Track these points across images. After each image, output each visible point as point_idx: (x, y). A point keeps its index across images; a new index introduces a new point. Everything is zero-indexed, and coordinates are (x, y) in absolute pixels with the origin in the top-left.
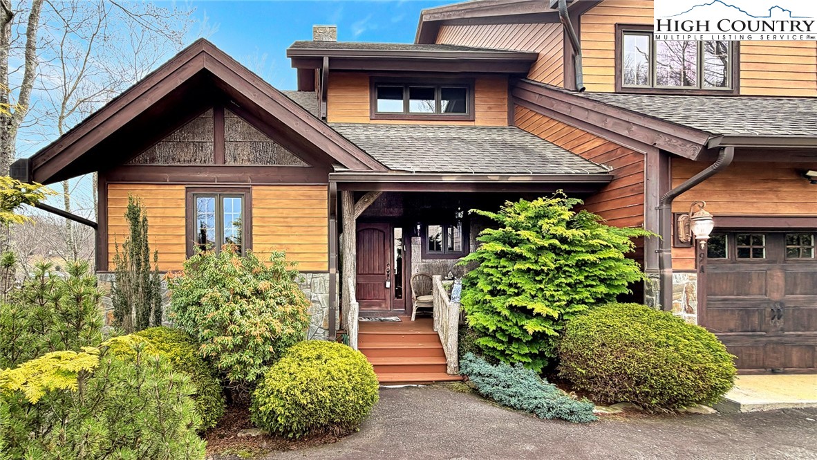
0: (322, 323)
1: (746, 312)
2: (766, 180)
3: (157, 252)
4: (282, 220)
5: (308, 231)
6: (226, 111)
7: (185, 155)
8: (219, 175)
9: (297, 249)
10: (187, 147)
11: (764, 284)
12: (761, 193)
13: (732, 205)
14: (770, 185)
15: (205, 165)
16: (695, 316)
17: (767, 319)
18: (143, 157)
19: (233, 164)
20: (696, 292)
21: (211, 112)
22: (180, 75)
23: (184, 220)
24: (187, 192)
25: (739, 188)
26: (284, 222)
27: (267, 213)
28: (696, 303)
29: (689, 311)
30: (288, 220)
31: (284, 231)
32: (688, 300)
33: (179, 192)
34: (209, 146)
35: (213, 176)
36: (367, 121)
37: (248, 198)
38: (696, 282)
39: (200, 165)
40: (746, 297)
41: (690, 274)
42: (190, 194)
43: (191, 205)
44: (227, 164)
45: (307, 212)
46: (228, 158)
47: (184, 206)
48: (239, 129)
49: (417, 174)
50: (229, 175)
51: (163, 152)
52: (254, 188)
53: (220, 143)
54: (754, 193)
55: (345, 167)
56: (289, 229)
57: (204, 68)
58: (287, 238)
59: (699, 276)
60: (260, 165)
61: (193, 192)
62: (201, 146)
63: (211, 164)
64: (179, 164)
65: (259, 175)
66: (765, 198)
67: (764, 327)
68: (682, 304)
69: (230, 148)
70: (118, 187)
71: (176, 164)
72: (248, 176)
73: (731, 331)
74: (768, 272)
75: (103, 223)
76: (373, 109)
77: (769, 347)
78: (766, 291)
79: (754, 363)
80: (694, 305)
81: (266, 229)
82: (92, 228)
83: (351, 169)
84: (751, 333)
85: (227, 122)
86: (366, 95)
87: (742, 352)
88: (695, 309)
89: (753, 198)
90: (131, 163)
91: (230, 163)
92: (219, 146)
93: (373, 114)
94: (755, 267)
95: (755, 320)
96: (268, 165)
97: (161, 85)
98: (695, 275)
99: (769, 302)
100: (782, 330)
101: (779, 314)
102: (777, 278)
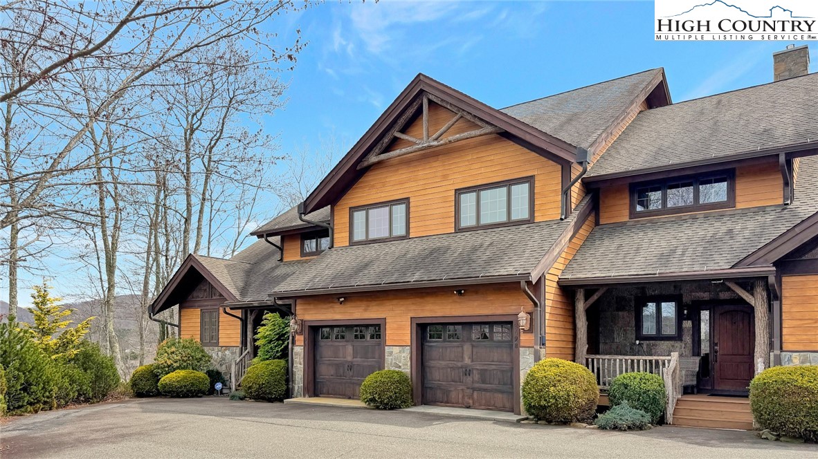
1: (338, 366)
5: (236, 327)
7: (201, 295)
9: (232, 336)
10: (202, 291)
11: (344, 352)
15: (206, 299)
16: (302, 366)
17: (346, 370)
20: (303, 355)
23: (200, 323)
24: (201, 311)
27: (223, 319)
32: (300, 359)
33: (199, 311)
34: (208, 290)
35: (208, 304)
36: (299, 258)
37: (218, 312)
38: (303, 351)
40: (337, 359)
41: (301, 347)
43: (202, 317)
46: (213, 295)
47: (200, 317)
50: (213, 303)
56: (230, 326)
57: (192, 265)
58: (229, 330)
59: (304, 348)
60: (222, 297)
62: (206, 290)
63: (208, 299)
64: (199, 299)
67: (344, 375)
68: (298, 360)
70: (184, 310)
72: (218, 303)
73: (332, 376)
74: (346, 346)
77: (347, 385)
78: (345, 356)
79: (341, 393)
80: (302, 361)
81: (223, 327)
84: (340, 377)
87: (336, 387)
88: (302, 363)
90: (187, 300)
91: (213, 297)
94: (341, 344)
99: (347, 361)
100: (352, 376)
101: (350, 368)
102: (350, 349)
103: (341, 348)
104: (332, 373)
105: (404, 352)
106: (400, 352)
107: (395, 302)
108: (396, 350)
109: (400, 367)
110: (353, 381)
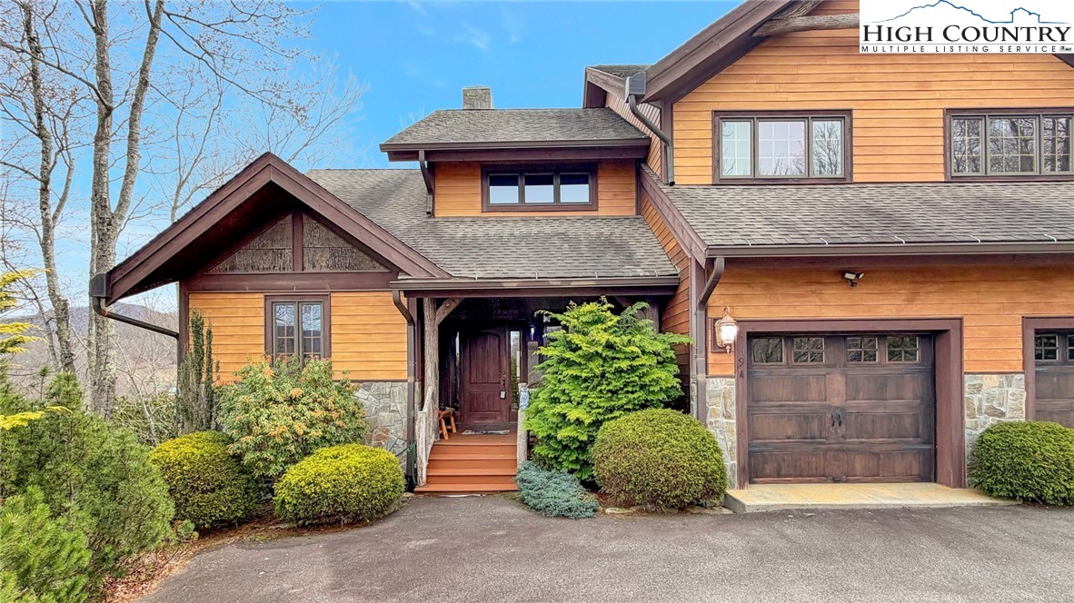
0: (400, 434)
1: (805, 418)
2: (810, 283)
3: (218, 362)
4: (361, 327)
5: (388, 339)
6: (305, 217)
7: (264, 262)
8: (298, 283)
9: (376, 357)
10: (266, 254)
11: (823, 389)
12: (803, 296)
13: (773, 309)
14: (813, 288)
15: (283, 272)
16: (734, 421)
17: (828, 425)
18: (223, 266)
19: (312, 271)
20: (734, 397)
21: (289, 217)
22: (250, 187)
23: (263, 328)
24: (266, 300)
25: (779, 292)
26: (363, 330)
27: (346, 320)
28: (734, 408)
29: (728, 416)
30: (368, 327)
31: (364, 338)
32: (726, 405)
33: (258, 300)
34: (288, 252)
35: (291, 283)
36: (477, 213)
37: (327, 304)
38: (734, 387)
39: (278, 272)
40: (804, 403)
41: (728, 379)
42: (269, 302)
43: (270, 314)
44: (305, 271)
45: (386, 318)
46: (306, 265)
47: (263, 314)
48: (317, 235)
49: (480, 281)
50: (307, 282)
51: (242, 259)
52: (333, 295)
53: (299, 251)
54: (797, 296)
55: (409, 275)
56: (368, 336)
57: (271, 181)
58: (366, 345)
59: (737, 381)
60: (339, 271)
61: (271, 303)
62: (278, 253)
63: (290, 271)
64: (258, 272)
65: (338, 282)
66: (810, 301)
67: (823, 435)
68: (720, 409)
69: (308, 255)
70: (200, 296)
71: (256, 272)
72: (326, 283)
73: (789, 438)
74: (827, 376)
75: (184, 333)
76: (485, 200)
77: (830, 455)
78: (826, 397)
79: (814, 471)
80: (733, 410)
81: (345, 337)
82: (173, 338)
83: (415, 277)
84: (810, 440)
85: (306, 228)
86: (477, 185)
87: (800, 460)
88: (734, 414)
89: (793, 302)
90: (211, 272)
91: (309, 269)
92: (298, 252)
93: (485, 207)
94: (813, 371)
95: (815, 426)
96: (347, 271)
97: (230, 198)
98: (733, 380)
99: (829, 407)
100: (844, 437)
101: (838, 420)
102: (837, 382)
103: (813, 381)
104: (790, 433)
105: (1010, 385)
106: (1001, 386)
107: (984, 286)
108: (990, 383)
109: (1003, 414)
110: (845, 447)
